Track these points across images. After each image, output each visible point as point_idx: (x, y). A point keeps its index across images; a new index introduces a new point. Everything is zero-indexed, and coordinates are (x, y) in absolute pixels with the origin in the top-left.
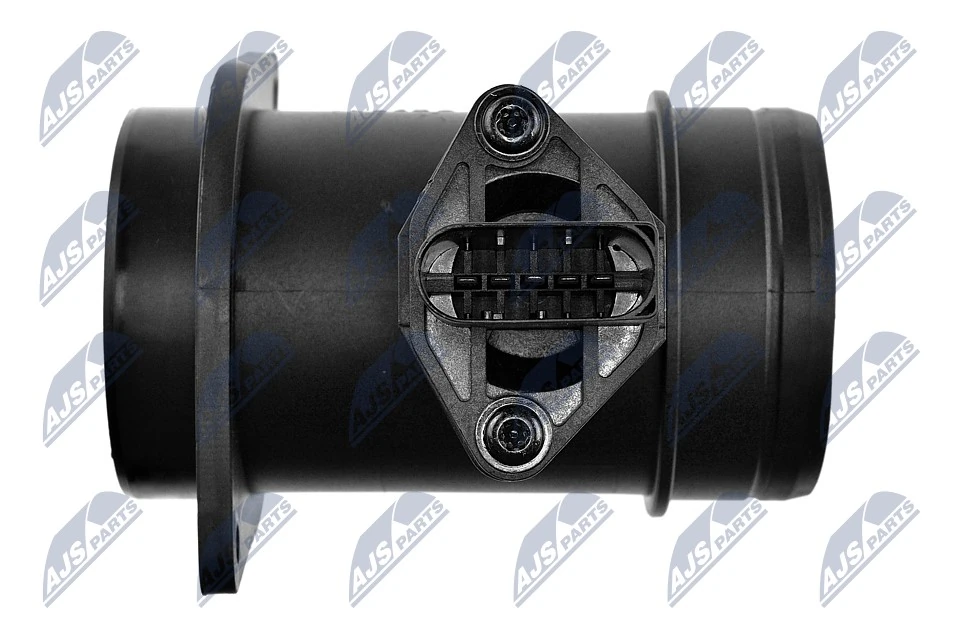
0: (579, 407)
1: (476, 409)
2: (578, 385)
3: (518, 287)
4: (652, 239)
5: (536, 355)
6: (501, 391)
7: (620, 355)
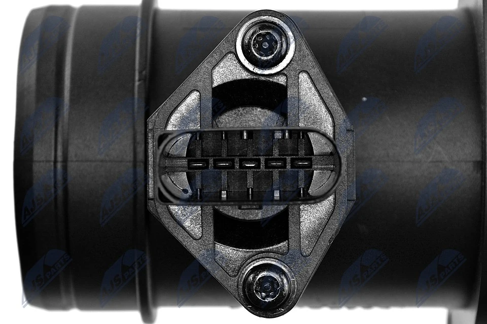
0: (214, 68)
1: (295, 65)
2: (215, 84)
3: (262, 159)
4: (160, 193)
5: (247, 109)
6: (275, 79)
7: (183, 108)
